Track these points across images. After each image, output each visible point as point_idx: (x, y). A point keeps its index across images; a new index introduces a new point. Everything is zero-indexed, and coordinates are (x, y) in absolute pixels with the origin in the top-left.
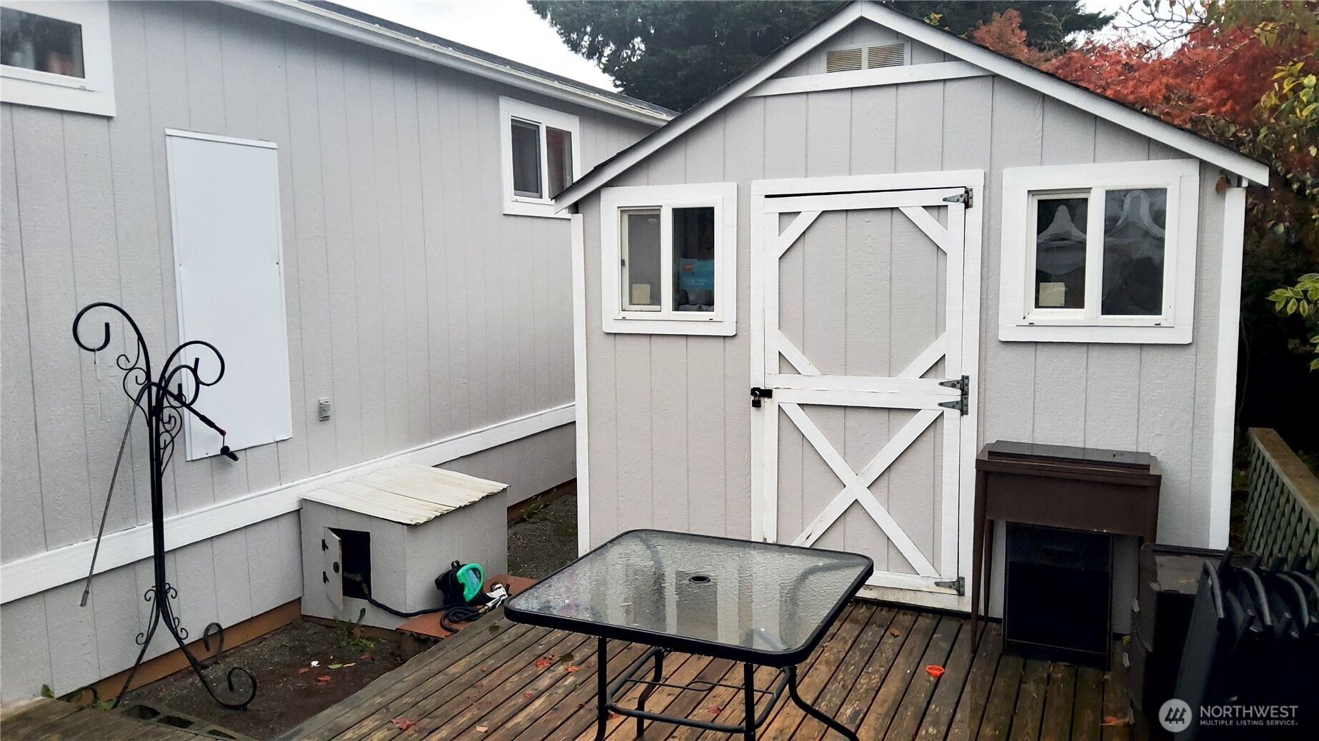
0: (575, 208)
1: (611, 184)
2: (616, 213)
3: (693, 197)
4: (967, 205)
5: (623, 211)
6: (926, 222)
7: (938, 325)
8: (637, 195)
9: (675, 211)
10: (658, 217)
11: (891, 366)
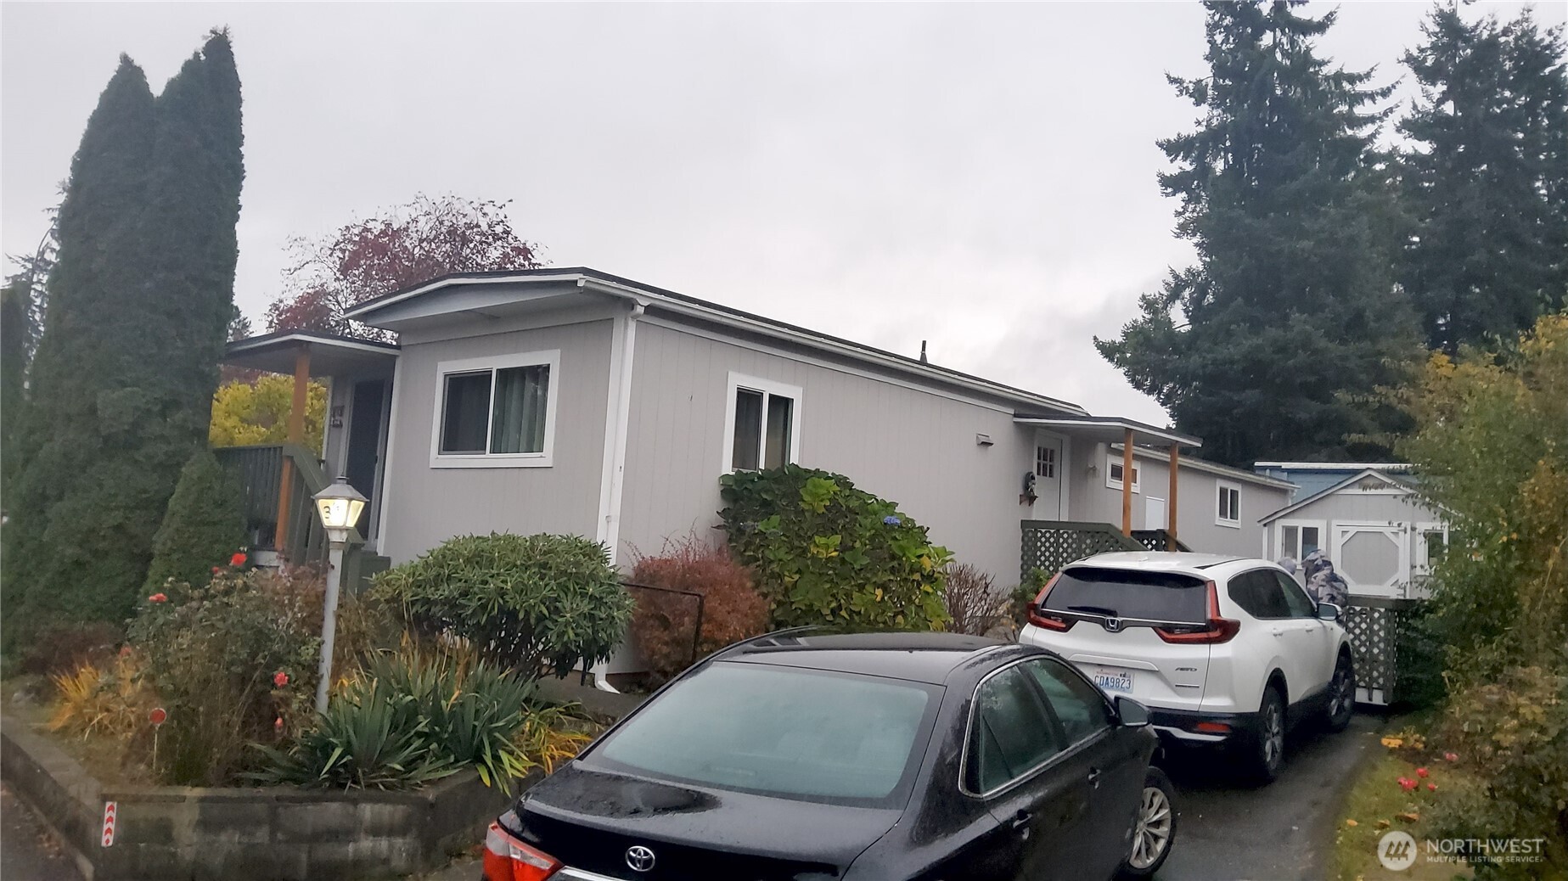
0: (1265, 525)
1: (1279, 518)
2: (1281, 528)
3: (1310, 524)
4: (1405, 532)
5: (1283, 527)
6: (1392, 537)
7: (1396, 569)
8: (1290, 522)
9: (1304, 528)
10: (1297, 530)
11: (1380, 582)
